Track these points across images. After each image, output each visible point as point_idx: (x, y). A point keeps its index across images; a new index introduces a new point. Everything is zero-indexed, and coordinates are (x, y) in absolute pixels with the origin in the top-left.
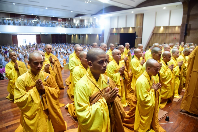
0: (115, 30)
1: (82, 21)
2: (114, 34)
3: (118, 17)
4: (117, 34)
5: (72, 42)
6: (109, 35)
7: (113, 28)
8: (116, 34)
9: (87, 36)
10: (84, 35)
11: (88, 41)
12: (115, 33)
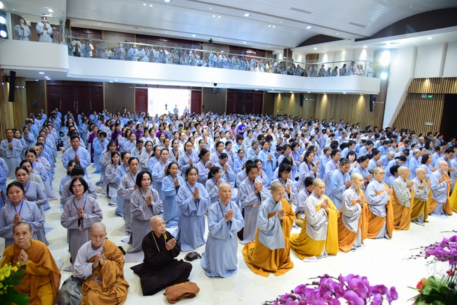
0: (427, 83)
1: (312, 57)
2: (423, 96)
3: (446, 46)
4: (435, 95)
5: (277, 111)
6: (405, 99)
7: (423, 80)
8: (430, 97)
9: (325, 98)
10: (316, 96)
11: (326, 113)
12: (428, 94)
